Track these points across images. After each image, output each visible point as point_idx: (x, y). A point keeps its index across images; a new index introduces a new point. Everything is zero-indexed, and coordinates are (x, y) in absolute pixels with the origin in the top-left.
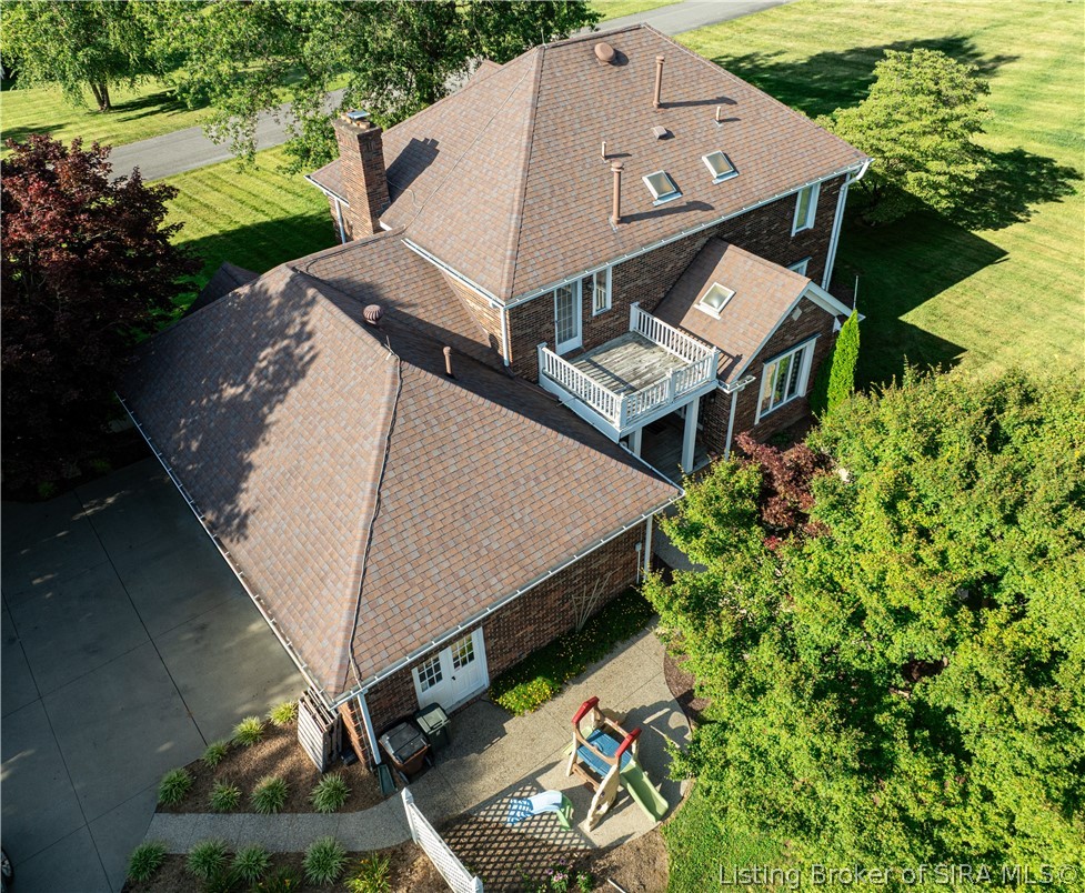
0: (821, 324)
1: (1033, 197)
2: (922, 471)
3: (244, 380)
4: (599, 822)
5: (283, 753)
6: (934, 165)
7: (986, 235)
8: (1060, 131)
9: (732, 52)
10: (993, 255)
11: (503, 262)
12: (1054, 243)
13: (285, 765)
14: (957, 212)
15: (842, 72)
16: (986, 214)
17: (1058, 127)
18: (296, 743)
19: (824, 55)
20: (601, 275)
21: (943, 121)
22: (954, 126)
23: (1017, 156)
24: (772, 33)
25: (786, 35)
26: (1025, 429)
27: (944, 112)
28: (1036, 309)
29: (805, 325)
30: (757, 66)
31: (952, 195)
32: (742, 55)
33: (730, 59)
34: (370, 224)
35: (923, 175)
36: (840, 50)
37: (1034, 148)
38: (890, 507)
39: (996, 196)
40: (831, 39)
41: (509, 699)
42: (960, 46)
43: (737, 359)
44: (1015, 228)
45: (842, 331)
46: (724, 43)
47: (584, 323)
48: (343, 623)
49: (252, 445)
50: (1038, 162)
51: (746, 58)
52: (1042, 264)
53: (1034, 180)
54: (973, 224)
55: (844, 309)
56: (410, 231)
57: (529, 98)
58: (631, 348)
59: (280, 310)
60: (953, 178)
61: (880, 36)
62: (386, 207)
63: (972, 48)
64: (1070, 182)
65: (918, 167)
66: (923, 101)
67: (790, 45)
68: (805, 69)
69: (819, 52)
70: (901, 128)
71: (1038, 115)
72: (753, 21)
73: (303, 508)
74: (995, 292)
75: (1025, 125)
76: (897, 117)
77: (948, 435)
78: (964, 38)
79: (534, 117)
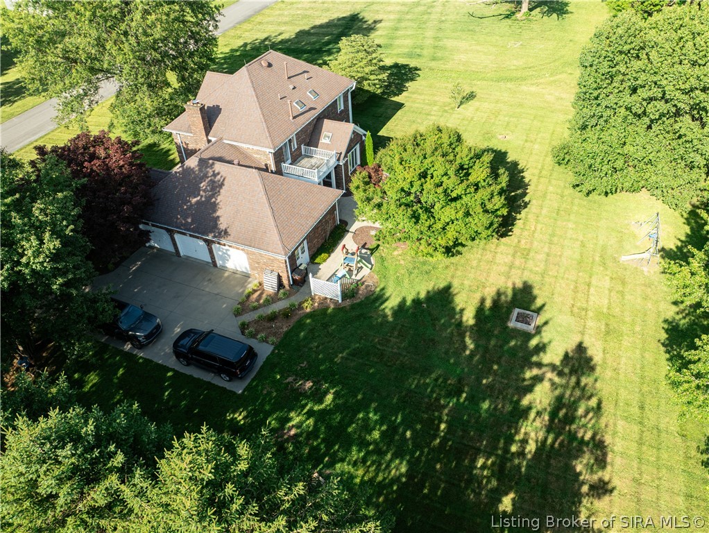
0: (359, 138)
1: (407, 80)
2: (404, 155)
3: (199, 195)
4: (356, 275)
5: (262, 294)
6: (372, 77)
7: (396, 99)
8: (408, 52)
9: (258, 37)
10: (399, 106)
11: (267, 138)
12: (419, 97)
13: (264, 296)
14: (383, 93)
15: (314, 39)
16: (393, 91)
17: (407, 50)
18: (264, 290)
19: (300, 32)
20: (293, 137)
21: (370, 60)
22: (374, 61)
23: (396, 66)
24: (271, 23)
25: (279, 24)
26: (423, 141)
27: (369, 58)
28: (419, 121)
29: (356, 140)
30: (273, 43)
31: (381, 87)
32: (264, 38)
33: (259, 41)
34: (205, 139)
35: (370, 81)
36: (307, 28)
37: (402, 61)
38: (401, 164)
39: (394, 83)
40: (301, 23)
41: (317, 260)
42: (358, 18)
43: (341, 153)
44: (404, 94)
45: (366, 139)
46: (251, 33)
47: (291, 154)
48: (278, 239)
49: (215, 211)
50: (405, 66)
51: (266, 39)
52: (417, 105)
53: (405, 74)
54: (389, 96)
55: (365, 132)
56: (224, 137)
57: (250, 84)
58: (306, 159)
59: (200, 170)
60: (380, 80)
61: (322, 18)
62: (210, 132)
63: (363, 18)
64: (417, 72)
65: (366, 80)
66: (361, 55)
67: (283, 29)
68: (296, 40)
69: (298, 30)
70: (357, 66)
71: (399, 46)
72: (259, 19)
73: (247, 219)
74: (405, 119)
75: (395, 52)
76: (355, 62)
77: (407, 147)
78: (358, 14)
79: (255, 91)
